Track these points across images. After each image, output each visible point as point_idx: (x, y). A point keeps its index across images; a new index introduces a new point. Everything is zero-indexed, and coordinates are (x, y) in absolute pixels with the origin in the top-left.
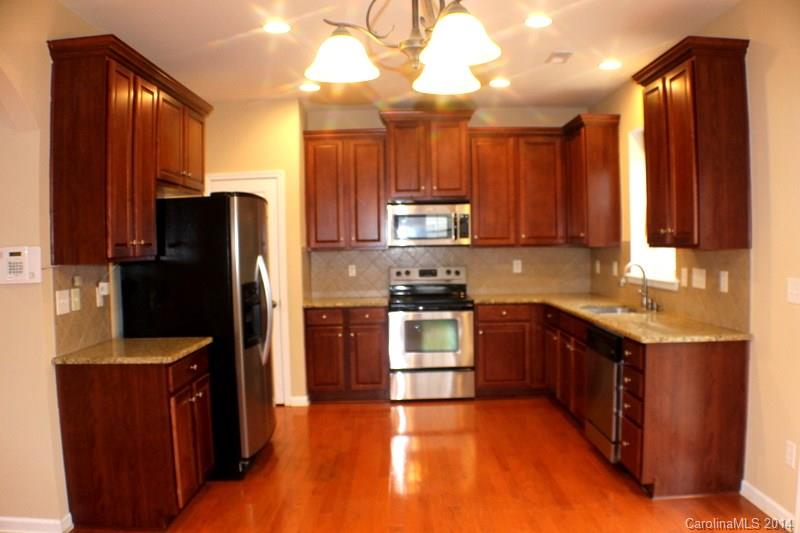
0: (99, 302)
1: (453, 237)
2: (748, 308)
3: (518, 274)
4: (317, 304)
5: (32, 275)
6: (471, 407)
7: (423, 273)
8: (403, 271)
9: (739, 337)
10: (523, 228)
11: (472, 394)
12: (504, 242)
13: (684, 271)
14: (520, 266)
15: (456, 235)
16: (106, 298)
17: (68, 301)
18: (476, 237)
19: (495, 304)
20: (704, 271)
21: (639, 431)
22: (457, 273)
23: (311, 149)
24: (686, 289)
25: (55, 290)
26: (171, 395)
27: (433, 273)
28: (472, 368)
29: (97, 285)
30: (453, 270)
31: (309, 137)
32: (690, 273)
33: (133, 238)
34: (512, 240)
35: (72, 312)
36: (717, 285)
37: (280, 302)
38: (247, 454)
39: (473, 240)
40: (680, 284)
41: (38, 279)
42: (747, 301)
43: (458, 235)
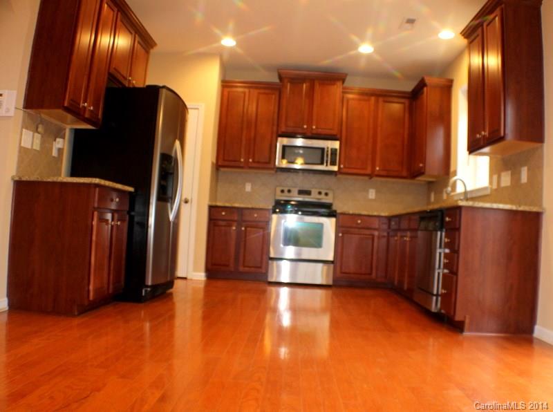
0: (55, 153)
1: (325, 164)
2: (541, 189)
3: (372, 200)
4: (219, 204)
5: (8, 110)
6: (329, 292)
7: (301, 192)
8: (286, 189)
9: (535, 209)
10: (378, 162)
11: (331, 283)
12: (362, 172)
13: (495, 177)
14: (374, 194)
15: (327, 163)
16: (60, 151)
17: (31, 140)
18: (342, 166)
19: (352, 215)
20: (509, 172)
21: (455, 277)
22: (326, 194)
23: (226, 93)
24: (496, 190)
25: (22, 128)
26: (95, 209)
27: (308, 193)
28: (332, 262)
29: (55, 140)
30: (323, 192)
31: (225, 84)
32: (499, 177)
33: (85, 101)
34: (369, 171)
35: (32, 149)
36: (519, 179)
37: (191, 199)
38: (150, 283)
39: (339, 168)
40: (491, 189)
41: (11, 113)
42: (541, 183)
43: (329, 163)
